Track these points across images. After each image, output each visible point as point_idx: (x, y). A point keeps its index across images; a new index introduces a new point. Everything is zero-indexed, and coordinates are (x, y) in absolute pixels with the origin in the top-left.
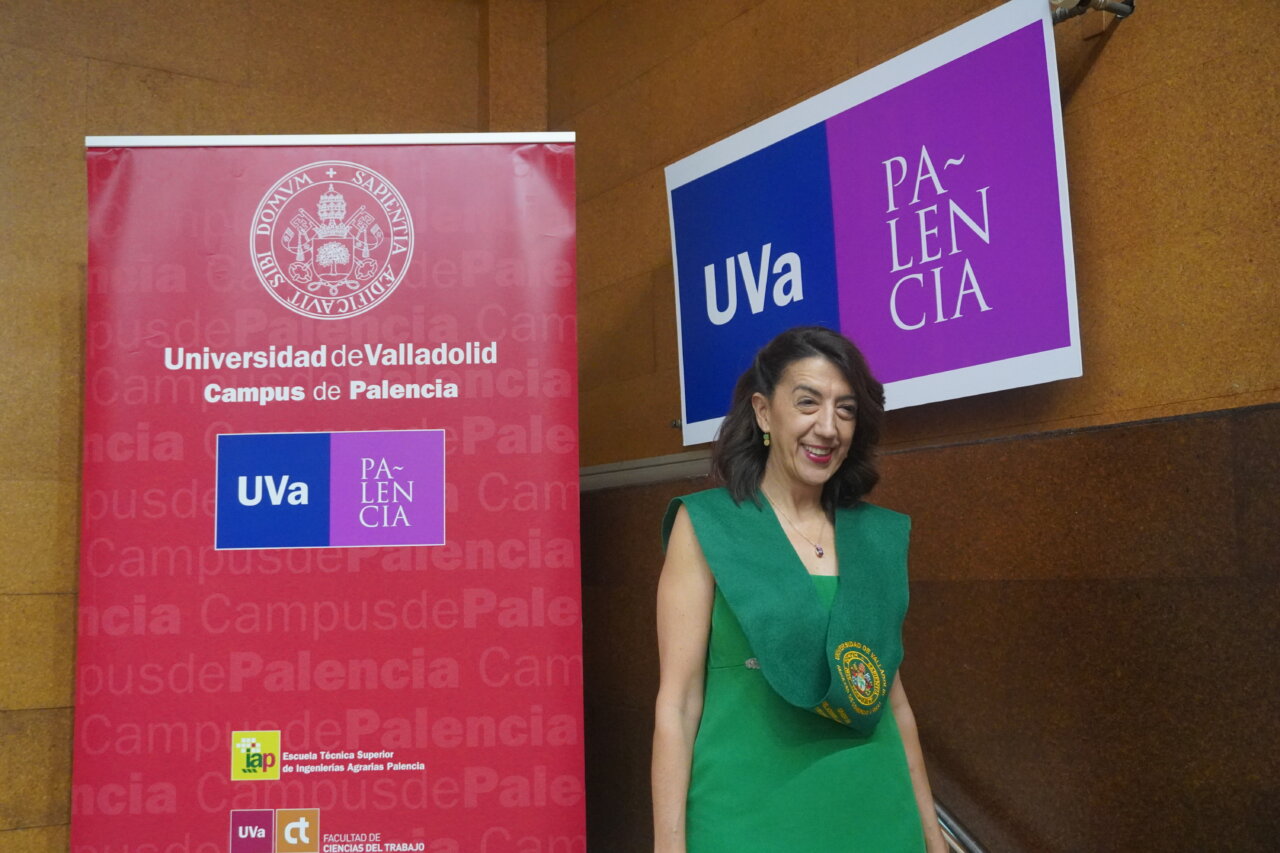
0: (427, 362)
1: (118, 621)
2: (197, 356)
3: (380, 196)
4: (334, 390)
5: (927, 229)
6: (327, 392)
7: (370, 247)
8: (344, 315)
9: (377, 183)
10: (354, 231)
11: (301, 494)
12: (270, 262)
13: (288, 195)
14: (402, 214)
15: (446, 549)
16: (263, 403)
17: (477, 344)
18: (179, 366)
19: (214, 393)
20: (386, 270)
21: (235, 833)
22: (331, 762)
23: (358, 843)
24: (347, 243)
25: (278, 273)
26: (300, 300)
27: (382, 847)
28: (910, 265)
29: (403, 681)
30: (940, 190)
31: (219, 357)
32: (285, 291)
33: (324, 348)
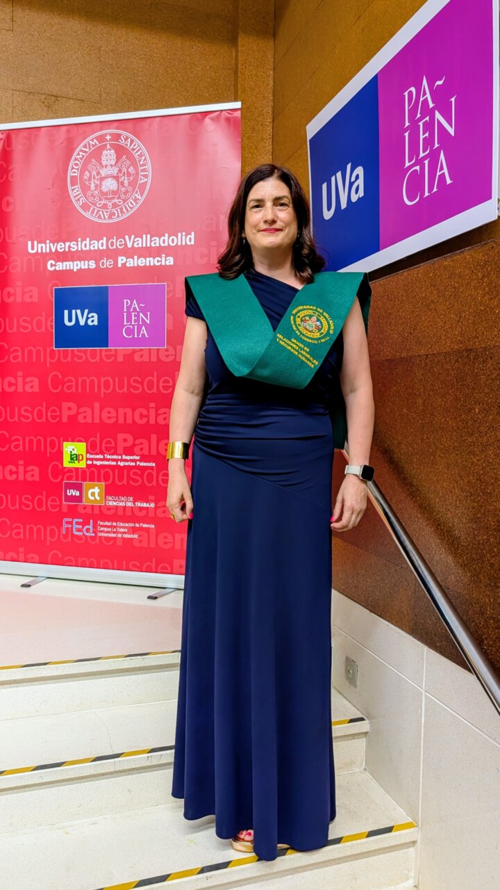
0: (158, 245)
1: (10, 384)
2: (43, 245)
3: (133, 149)
4: (110, 262)
5: (424, 134)
6: (107, 263)
7: (128, 180)
8: (115, 220)
9: (132, 141)
10: (120, 171)
11: (94, 320)
12: (77, 191)
13: (86, 152)
14: (145, 159)
15: (167, 350)
16: (75, 270)
17: (184, 234)
18: (35, 251)
19: (52, 265)
20: (136, 193)
21: (66, 492)
22: (109, 460)
23: (123, 501)
24: (116, 178)
25: (82, 197)
26: (93, 212)
27: (134, 504)
28: (413, 161)
29: (145, 420)
30: (431, 105)
31: (54, 245)
32: (85, 207)
33: (105, 238)
